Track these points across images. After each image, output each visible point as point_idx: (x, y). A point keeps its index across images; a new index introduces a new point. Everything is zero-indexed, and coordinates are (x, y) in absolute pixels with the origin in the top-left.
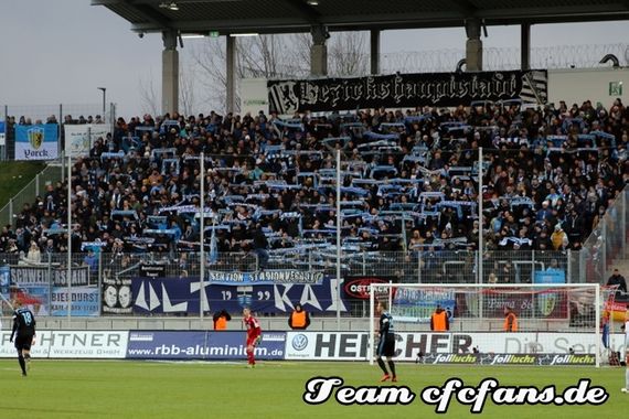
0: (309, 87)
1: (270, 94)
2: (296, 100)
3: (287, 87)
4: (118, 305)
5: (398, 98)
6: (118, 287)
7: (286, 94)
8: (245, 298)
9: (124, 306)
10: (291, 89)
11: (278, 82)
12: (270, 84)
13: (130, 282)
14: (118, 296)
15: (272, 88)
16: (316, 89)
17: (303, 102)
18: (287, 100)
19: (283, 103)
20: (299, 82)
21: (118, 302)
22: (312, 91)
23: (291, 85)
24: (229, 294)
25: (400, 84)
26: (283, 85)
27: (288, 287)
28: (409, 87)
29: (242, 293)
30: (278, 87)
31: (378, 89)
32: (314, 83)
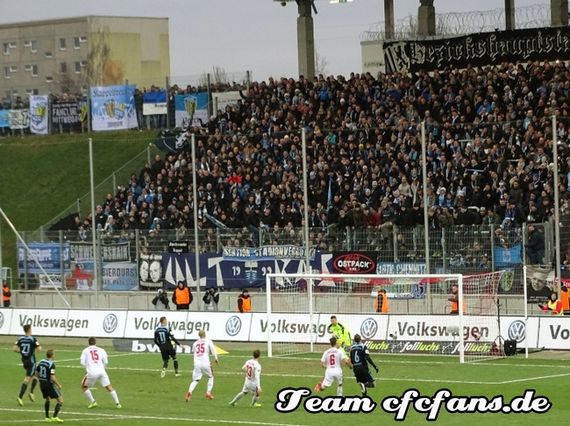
0: (418, 48)
1: (386, 56)
2: (407, 60)
3: (399, 47)
4: (149, 280)
5: (493, 55)
6: (150, 262)
7: (399, 54)
8: (251, 273)
9: (154, 280)
10: (403, 49)
11: (391, 44)
12: (385, 46)
13: (160, 257)
14: (149, 271)
15: (387, 50)
16: (424, 49)
17: (413, 62)
18: (400, 61)
19: (397, 63)
20: (409, 42)
21: (149, 276)
22: (420, 51)
23: (403, 45)
24: (238, 269)
25: (494, 42)
26: (396, 46)
27: (286, 262)
28: (502, 45)
29: (249, 269)
30: (392, 49)
31: (476, 48)
32: (422, 43)
